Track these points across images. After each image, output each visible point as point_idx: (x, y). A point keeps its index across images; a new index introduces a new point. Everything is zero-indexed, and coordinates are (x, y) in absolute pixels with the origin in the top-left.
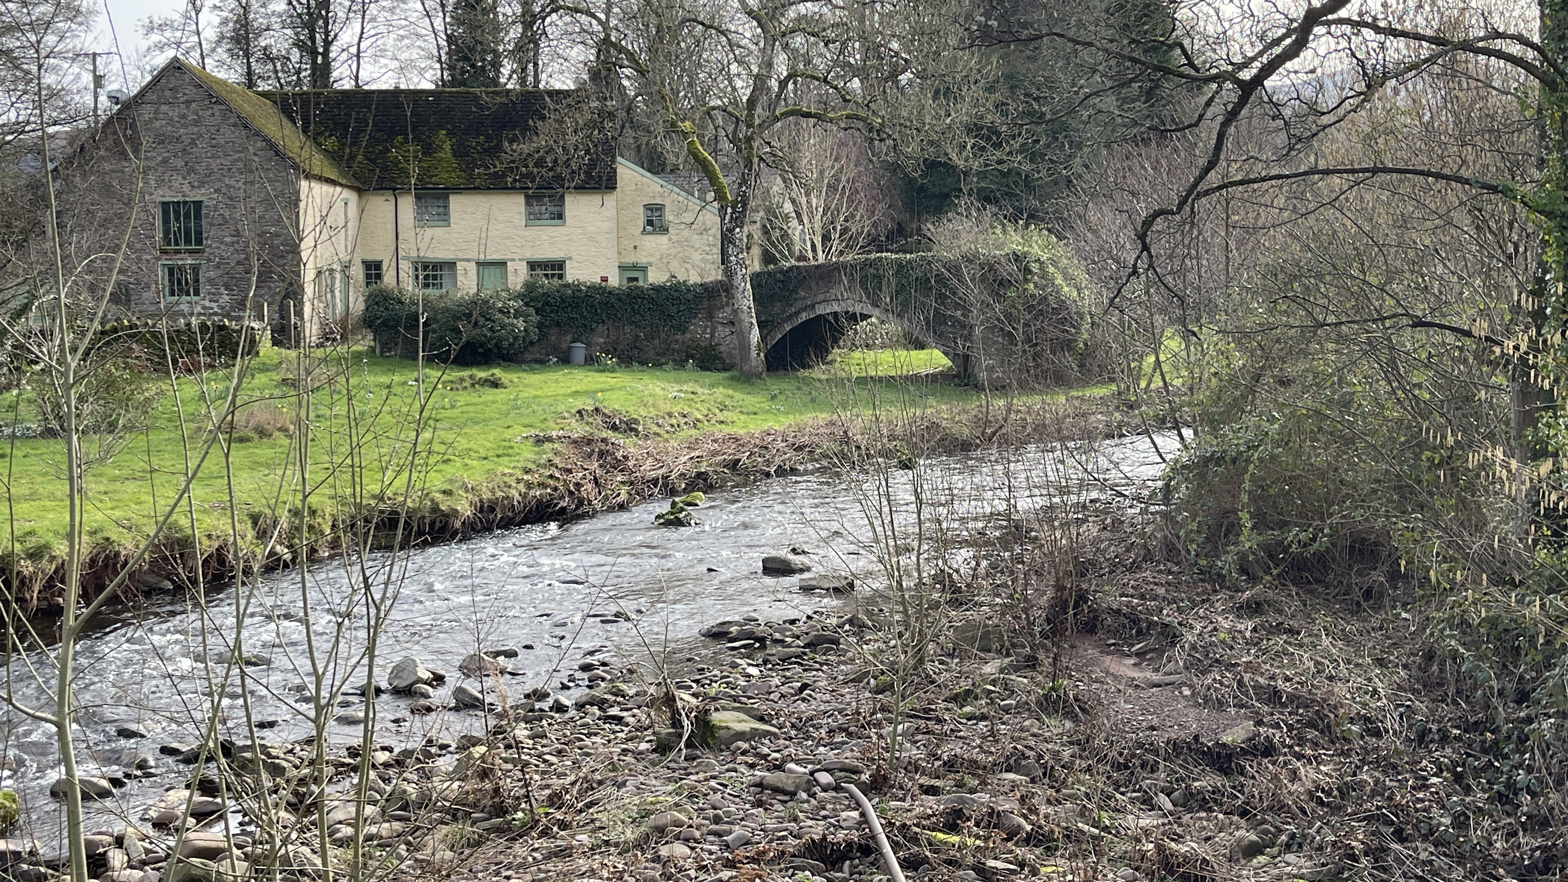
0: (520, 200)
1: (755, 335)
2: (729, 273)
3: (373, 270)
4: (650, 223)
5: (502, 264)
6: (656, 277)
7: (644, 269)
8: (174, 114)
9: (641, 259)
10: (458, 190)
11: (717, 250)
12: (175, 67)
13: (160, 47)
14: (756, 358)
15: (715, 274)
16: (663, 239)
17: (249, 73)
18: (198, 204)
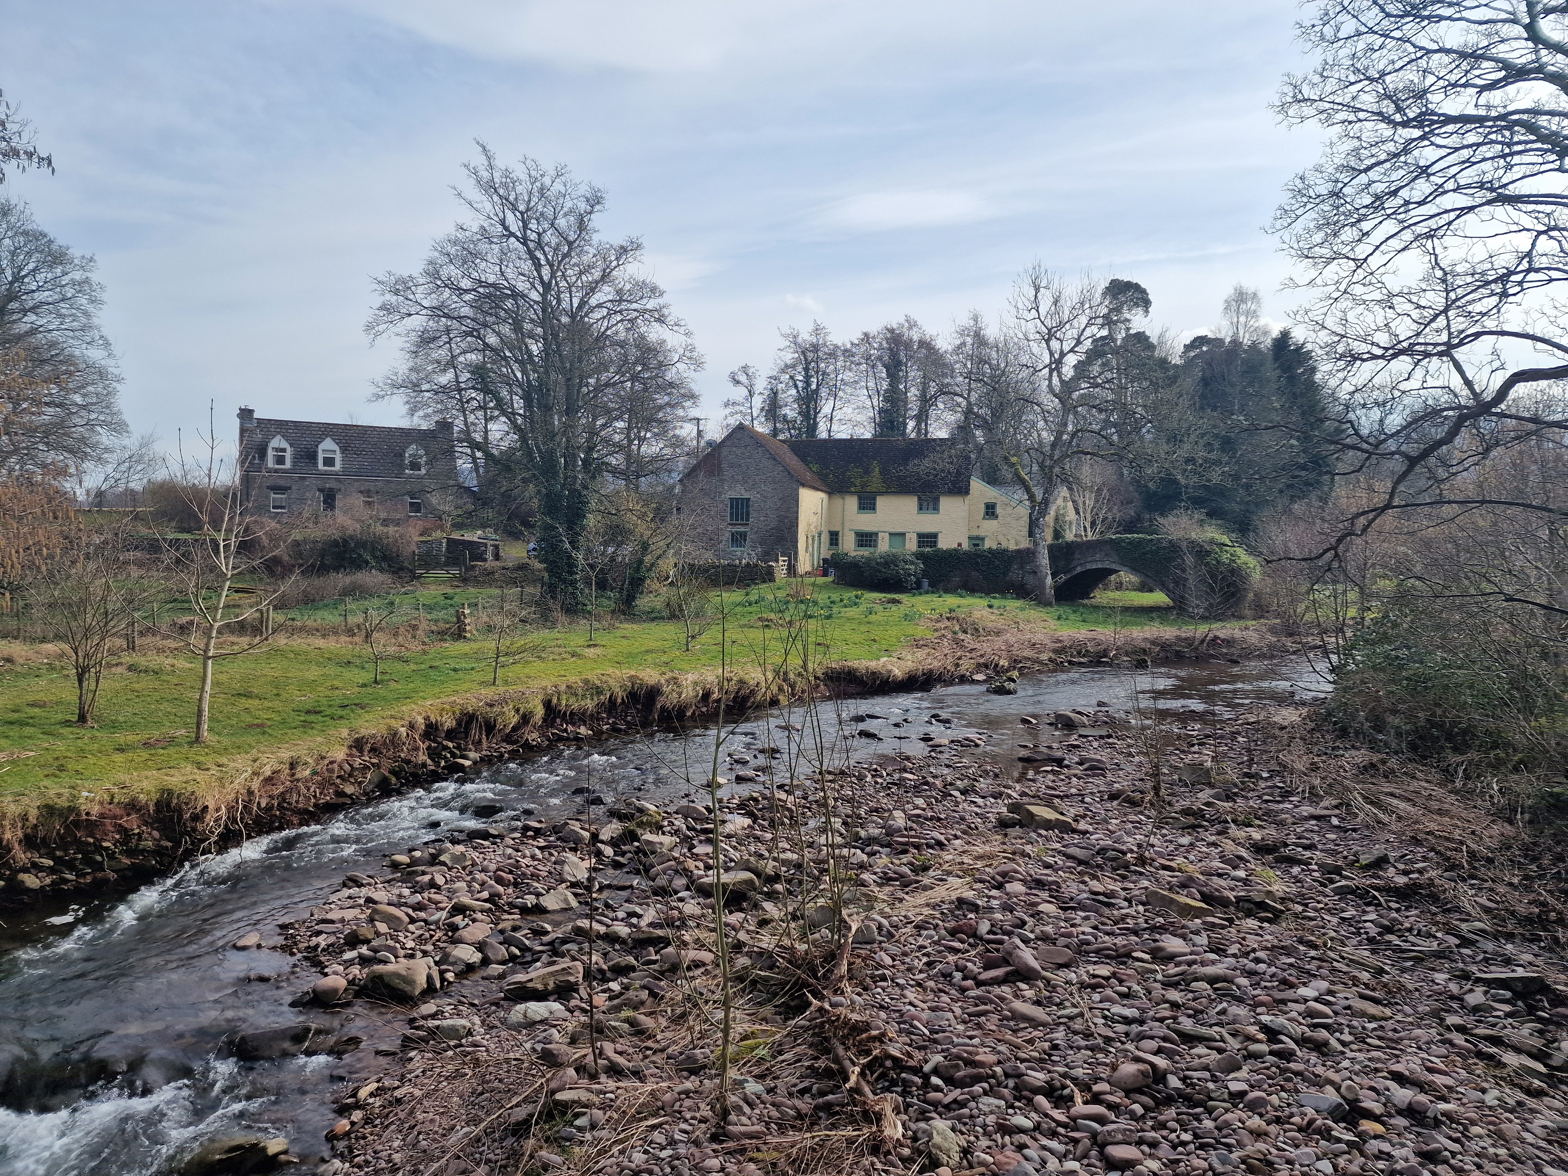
0: (916, 499)
1: (1049, 580)
2: (1036, 544)
3: (834, 538)
4: (987, 513)
5: (903, 535)
6: (988, 544)
7: (983, 539)
8: (739, 452)
9: (981, 533)
10: (882, 493)
11: (1027, 529)
12: (741, 427)
13: (732, 414)
14: (1050, 592)
15: (1025, 543)
16: (994, 523)
17: (775, 428)
18: (748, 500)
